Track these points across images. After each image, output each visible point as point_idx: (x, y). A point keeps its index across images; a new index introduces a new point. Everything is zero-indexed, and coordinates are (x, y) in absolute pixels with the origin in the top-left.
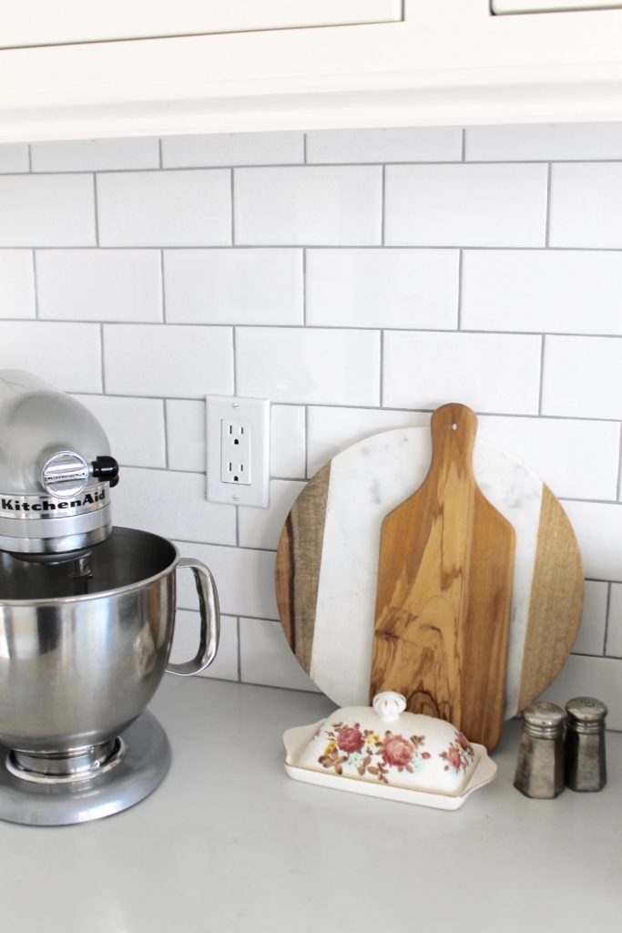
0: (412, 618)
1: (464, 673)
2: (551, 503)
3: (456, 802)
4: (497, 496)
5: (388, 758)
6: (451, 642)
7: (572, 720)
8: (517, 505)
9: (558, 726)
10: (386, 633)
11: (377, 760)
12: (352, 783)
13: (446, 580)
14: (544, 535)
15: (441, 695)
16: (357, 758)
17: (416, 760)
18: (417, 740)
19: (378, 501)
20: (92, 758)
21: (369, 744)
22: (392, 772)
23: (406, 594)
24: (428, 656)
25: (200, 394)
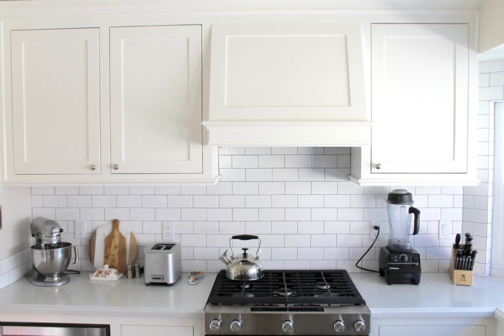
0: (110, 254)
1: (119, 262)
2: (132, 234)
3: (116, 279)
4: (123, 233)
5: (106, 274)
6: (117, 258)
7: (135, 267)
8: (126, 235)
9: (132, 267)
10: (106, 257)
11: (104, 274)
12: (100, 278)
13: (115, 247)
14: (131, 239)
15: (116, 266)
16: (101, 275)
17: (110, 274)
18: (110, 271)
19: (104, 236)
20: (58, 276)
21: (103, 272)
22: (106, 276)
23: (109, 250)
24: (113, 260)
25: (73, 219)
